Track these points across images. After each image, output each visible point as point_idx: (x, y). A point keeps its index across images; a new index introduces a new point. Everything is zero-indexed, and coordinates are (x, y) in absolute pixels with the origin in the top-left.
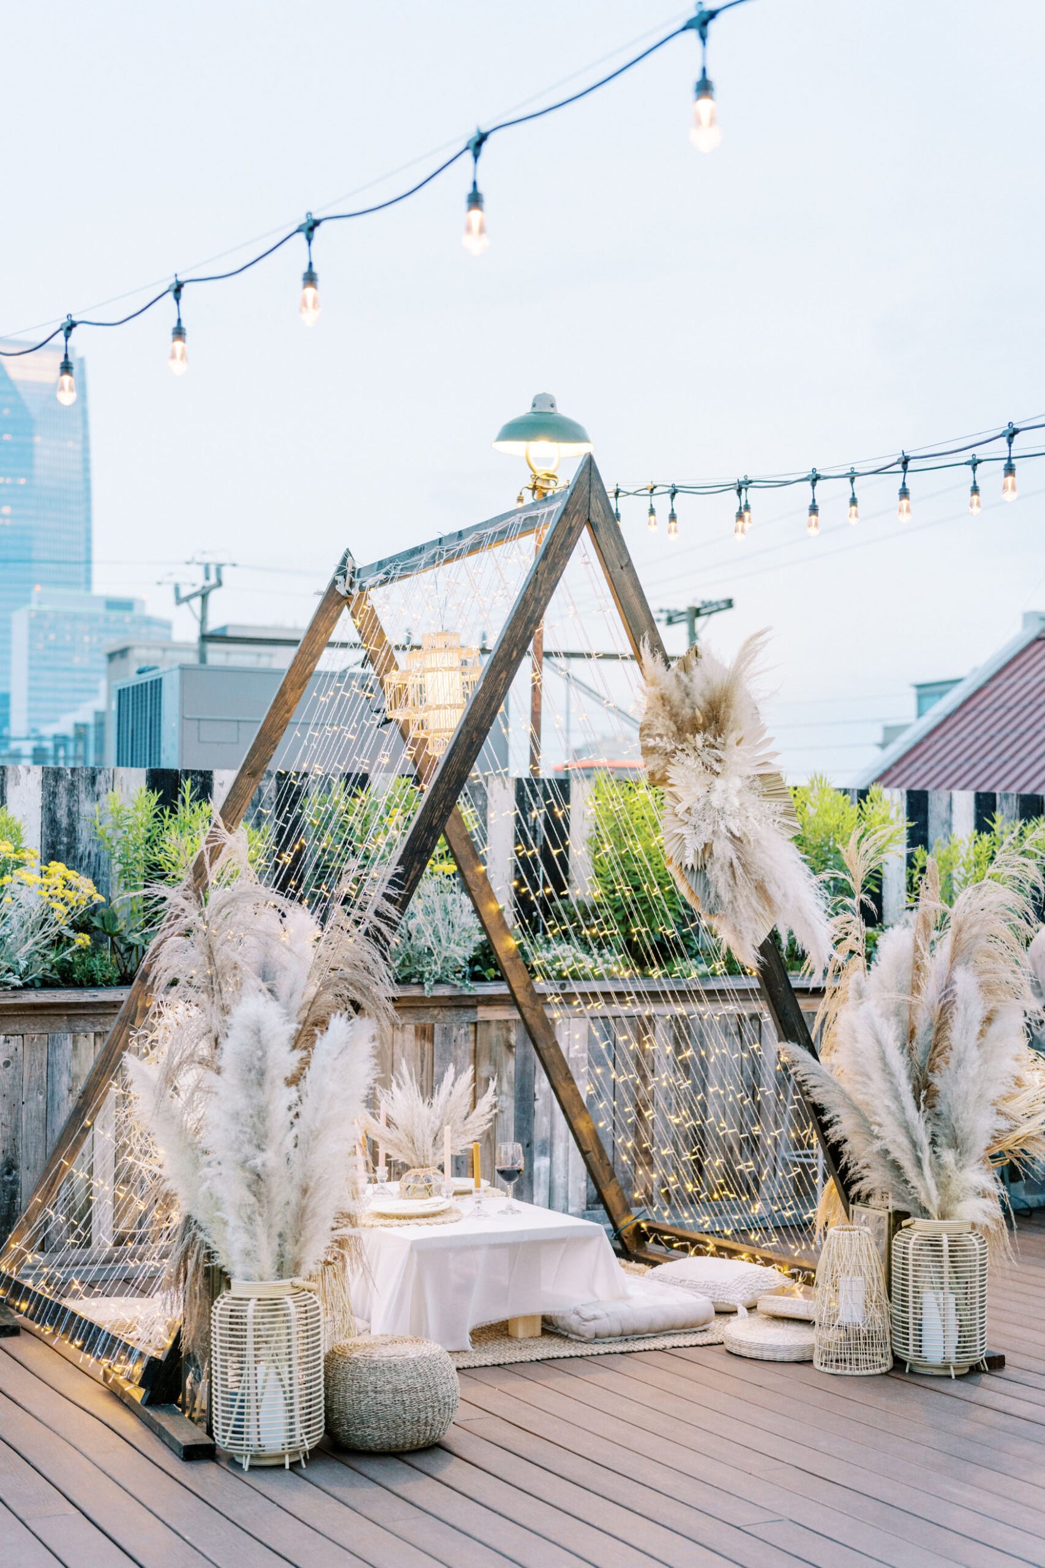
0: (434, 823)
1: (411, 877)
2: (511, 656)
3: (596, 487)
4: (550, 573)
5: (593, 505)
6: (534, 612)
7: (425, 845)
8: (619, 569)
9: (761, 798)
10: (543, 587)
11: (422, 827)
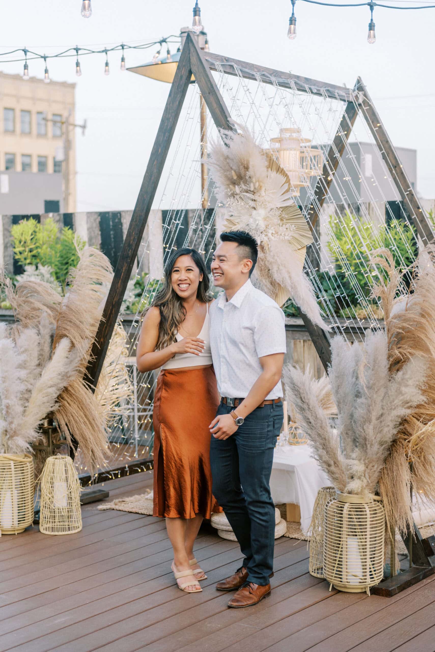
0: (131, 243)
1: (123, 271)
2: (158, 151)
3: (192, 49)
4: (173, 104)
5: (192, 61)
6: (167, 126)
7: (128, 254)
8: (208, 94)
9: (285, 221)
10: (171, 111)
11: (126, 245)
